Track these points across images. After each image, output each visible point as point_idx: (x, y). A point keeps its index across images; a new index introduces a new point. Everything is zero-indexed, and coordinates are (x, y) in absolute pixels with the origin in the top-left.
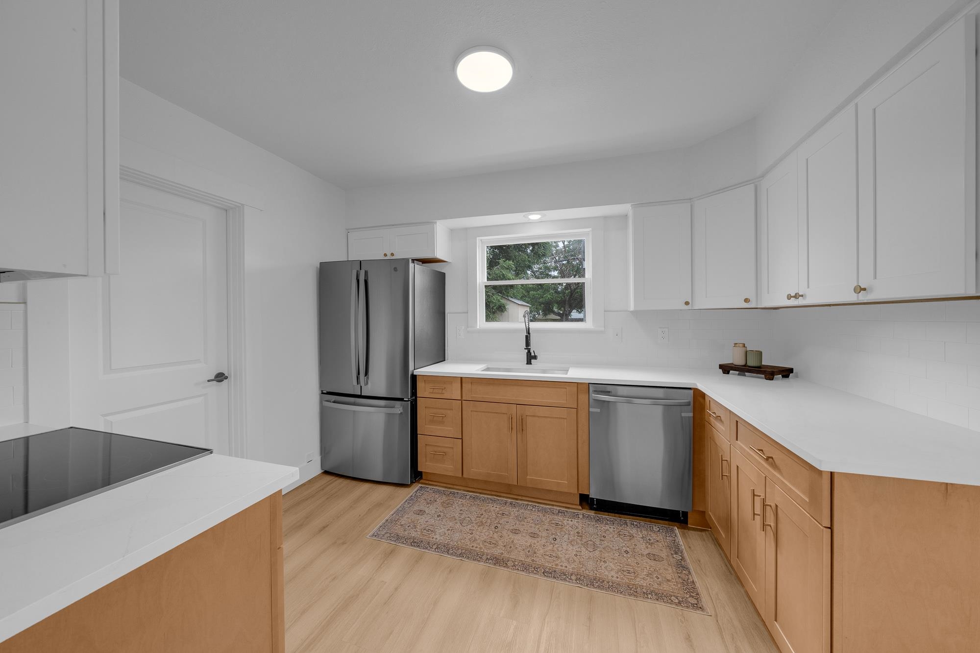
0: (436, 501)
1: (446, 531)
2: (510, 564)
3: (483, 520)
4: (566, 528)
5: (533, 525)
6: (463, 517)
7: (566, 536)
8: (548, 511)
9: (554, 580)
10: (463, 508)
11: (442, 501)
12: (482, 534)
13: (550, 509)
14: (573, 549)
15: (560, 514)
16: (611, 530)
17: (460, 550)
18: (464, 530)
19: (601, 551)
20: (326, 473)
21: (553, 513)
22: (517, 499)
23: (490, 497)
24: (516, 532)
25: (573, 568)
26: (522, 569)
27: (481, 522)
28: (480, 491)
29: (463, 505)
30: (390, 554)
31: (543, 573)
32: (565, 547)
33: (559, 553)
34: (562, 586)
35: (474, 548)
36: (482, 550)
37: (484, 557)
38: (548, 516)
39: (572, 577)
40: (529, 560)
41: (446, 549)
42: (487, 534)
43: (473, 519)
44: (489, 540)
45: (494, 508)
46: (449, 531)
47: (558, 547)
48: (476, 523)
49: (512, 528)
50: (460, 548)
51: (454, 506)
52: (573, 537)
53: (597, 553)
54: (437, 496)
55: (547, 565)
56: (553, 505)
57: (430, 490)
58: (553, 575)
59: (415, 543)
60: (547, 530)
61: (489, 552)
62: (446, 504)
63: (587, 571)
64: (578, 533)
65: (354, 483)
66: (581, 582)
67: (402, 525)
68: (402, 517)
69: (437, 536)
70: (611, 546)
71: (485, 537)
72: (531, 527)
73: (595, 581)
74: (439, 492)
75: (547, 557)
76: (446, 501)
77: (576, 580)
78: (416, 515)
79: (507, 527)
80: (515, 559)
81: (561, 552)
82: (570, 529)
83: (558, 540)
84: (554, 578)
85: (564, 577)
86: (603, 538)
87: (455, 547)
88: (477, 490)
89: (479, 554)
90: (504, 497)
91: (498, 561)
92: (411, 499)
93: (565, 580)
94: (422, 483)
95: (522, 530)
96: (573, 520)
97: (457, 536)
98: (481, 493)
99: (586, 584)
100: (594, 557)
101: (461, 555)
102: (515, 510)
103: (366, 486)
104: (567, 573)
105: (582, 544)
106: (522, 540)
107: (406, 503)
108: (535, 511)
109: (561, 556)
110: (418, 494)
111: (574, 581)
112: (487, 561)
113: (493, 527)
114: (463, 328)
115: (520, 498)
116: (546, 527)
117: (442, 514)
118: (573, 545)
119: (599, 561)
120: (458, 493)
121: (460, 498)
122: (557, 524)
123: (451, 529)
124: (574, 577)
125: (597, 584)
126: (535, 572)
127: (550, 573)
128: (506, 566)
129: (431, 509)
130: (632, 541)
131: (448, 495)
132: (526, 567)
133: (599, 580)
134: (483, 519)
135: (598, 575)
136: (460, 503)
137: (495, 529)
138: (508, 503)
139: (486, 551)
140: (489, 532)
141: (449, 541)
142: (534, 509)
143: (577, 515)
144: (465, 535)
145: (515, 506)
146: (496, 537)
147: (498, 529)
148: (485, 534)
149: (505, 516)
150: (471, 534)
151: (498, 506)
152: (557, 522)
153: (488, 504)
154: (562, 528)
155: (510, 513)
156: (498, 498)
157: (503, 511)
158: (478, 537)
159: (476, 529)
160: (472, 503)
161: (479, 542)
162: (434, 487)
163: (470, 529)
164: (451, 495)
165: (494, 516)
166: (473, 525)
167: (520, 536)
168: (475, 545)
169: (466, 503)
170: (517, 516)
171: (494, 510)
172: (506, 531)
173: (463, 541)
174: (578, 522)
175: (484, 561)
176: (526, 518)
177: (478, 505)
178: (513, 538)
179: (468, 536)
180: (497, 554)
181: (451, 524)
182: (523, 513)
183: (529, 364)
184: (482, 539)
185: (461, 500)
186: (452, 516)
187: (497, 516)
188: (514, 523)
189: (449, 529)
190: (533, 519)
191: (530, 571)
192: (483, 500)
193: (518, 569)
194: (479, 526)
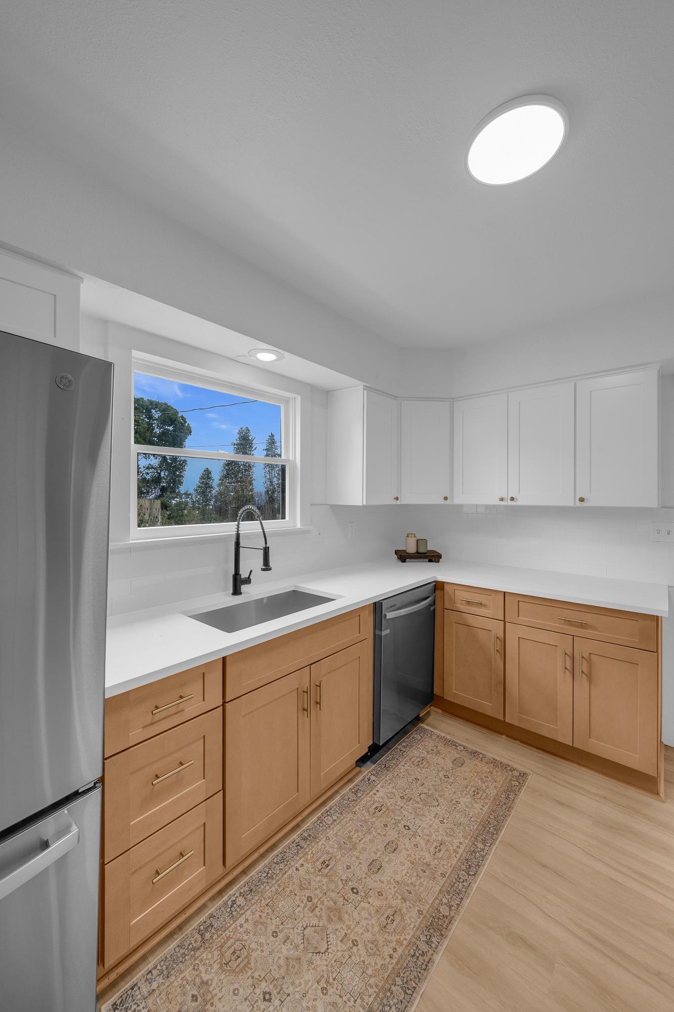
0: (205, 983)
1: (327, 998)
2: (444, 910)
3: (326, 902)
5: (369, 837)
6: (298, 940)
7: (405, 813)
9: (483, 869)
10: (271, 928)
11: (216, 967)
12: (364, 922)
13: (343, 798)
14: (431, 820)
15: (359, 795)
17: (393, 988)
18: (339, 954)
19: (440, 796)
21: (354, 801)
22: (298, 826)
24: (376, 868)
25: (465, 838)
26: (459, 900)
27: (330, 910)
29: (262, 924)
31: (469, 875)
32: (425, 826)
33: (435, 837)
34: (494, 866)
35: (396, 956)
36: (405, 943)
37: (424, 947)
38: (357, 808)
39: (480, 847)
40: (441, 881)
42: (365, 914)
43: (315, 921)
44: (383, 919)
45: (303, 871)
46: (331, 991)
47: (423, 832)
48: (330, 920)
49: (365, 868)
50: (387, 986)
51: (253, 946)
52: (410, 808)
53: (442, 801)
54: (188, 973)
55: (454, 863)
56: (337, 792)
57: (149, 981)
58: (474, 866)
60: (386, 826)
61: (412, 933)
62: (236, 962)
63: (471, 827)
64: (403, 798)
66: (488, 843)
70: (434, 783)
71: (374, 921)
72: (372, 841)
73: (488, 829)
74: (173, 961)
75: (439, 856)
76: (222, 955)
77: (486, 846)
79: (360, 874)
80: (436, 898)
82: (392, 801)
83: (410, 825)
84: (479, 866)
85: (479, 855)
86: (419, 782)
87: (381, 995)
89: (412, 952)
91: (437, 927)
93: (484, 857)
96: (376, 789)
97: (351, 978)
98: (244, 872)
99: (493, 840)
100: (449, 808)
102: (323, 841)
104: (472, 849)
105: (425, 806)
106: (398, 869)
108: (338, 818)
111: (487, 849)
112: (433, 945)
113: (353, 896)
115: (299, 819)
116: (379, 825)
117: (263, 984)
118: (424, 816)
119: (455, 807)
122: (379, 810)
125: (492, 829)
126: (465, 885)
127: (470, 867)
128: (450, 919)
130: (431, 763)
131: (204, 941)
132: (456, 893)
133: (486, 824)
134: (322, 902)
135: (478, 821)
136: (249, 926)
137: (357, 893)
138: (302, 843)
139: (408, 937)
140: (364, 909)
141: (359, 1001)
142: (335, 818)
143: (369, 780)
144: (353, 958)
145: (315, 838)
146: (377, 903)
147: (360, 888)
148: (366, 919)
149: (332, 863)
150: (355, 943)
151: (301, 862)
152: (374, 807)
153: (287, 874)
154: (388, 809)
155: (328, 853)
156: (280, 849)
157: (317, 860)
158: (369, 934)
159: (344, 927)
160: (264, 903)
161: (381, 940)
162: (150, 966)
163: (341, 941)
164: (207, 936)
165: (325, 880)
166: (331, 927)
167: (388, 866)
168: (387, 950)
169: (258, 914)
170: (340, 848)
171: (308, 872)
172: (368, 879)
173: (370, 972)
174: (382, 787)
175: (431, 952)
176: (350, 838)
177: (277, 892)
178: (389, 878)
179: (361, 952)
180: (419, 921)
181: (309, 976)
182: (336, 835)
183: (236, 591)
184: (377, 929)
185: (241, 920)
186: (282, 962)
187: (326, 876)
188: (354, 858)
189: (323, 989)
190: (355, 830)
191: (464, 890)
192: (272, 878)
193: (458, 905)
194: (340, 919)
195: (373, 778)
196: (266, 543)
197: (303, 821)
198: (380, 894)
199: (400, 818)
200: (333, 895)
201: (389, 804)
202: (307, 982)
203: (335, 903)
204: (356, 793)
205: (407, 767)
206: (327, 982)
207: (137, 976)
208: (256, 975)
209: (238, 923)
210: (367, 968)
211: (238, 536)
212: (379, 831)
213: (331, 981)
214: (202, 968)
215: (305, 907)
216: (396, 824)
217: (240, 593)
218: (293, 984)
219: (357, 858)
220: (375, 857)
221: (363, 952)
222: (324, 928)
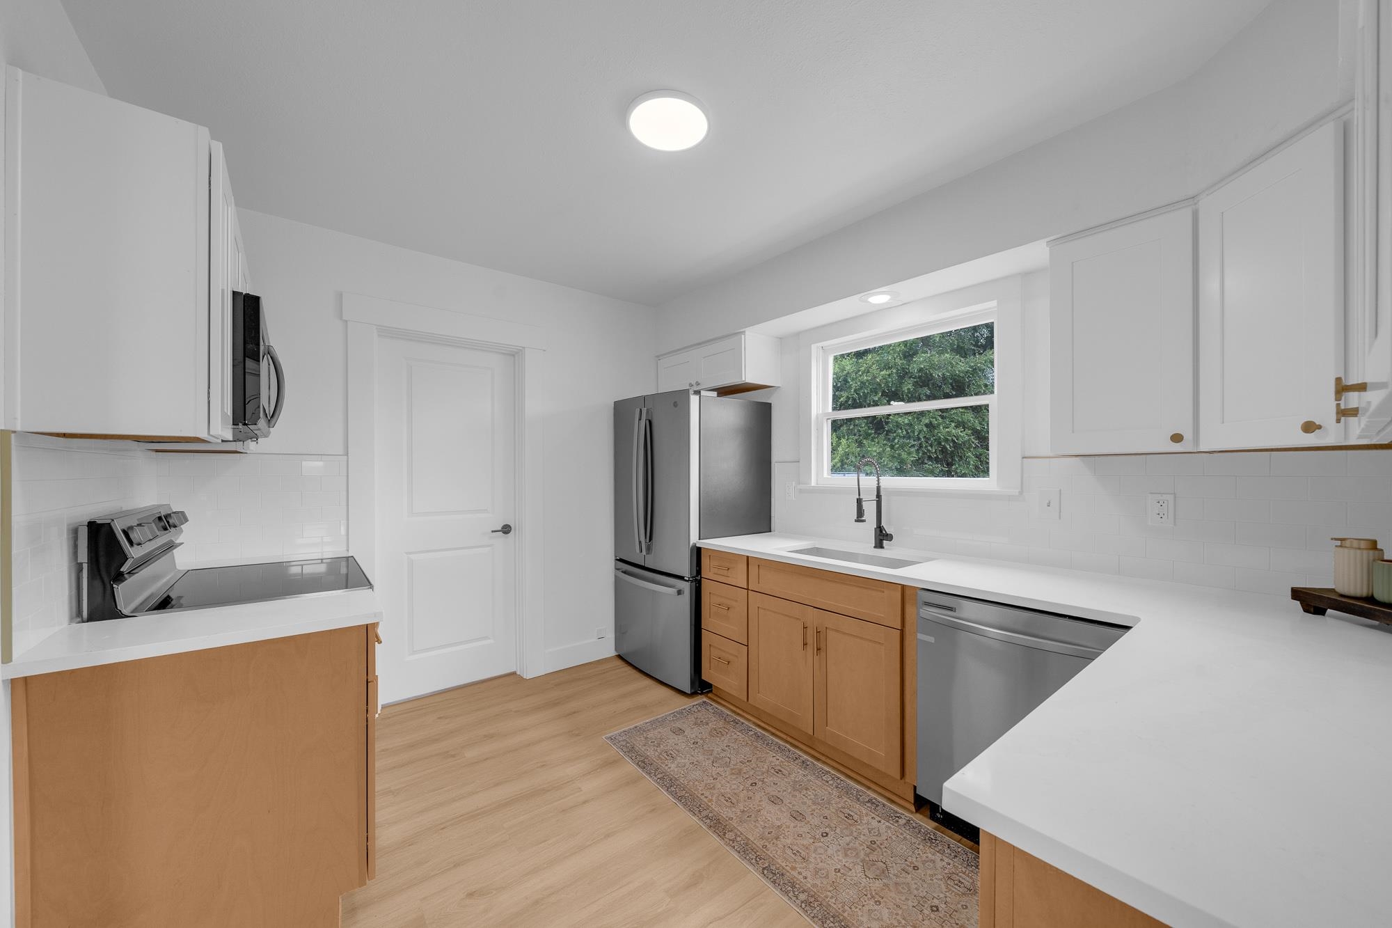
0: (707, 724)
1: (687, 764)
2: (730, 835)
3: (745, 769)
4: (859, 827)
5: (809, 802)
6: (722, 755)
7: (848, 839)
8: (852, 794)
9: (771, 886)
10: (732, 745)
11: (714, 727)
12: (728, 785)
13: (859, 792)
14: (840, 861)
15: (868, 804)
16: (939, 864)
17: (684, 792)
18: (710, 771)
19: (886, 885)
20: (620, 657)
21: (858, 799)
22: (818, 760)
23: (781, 742)
24: (775, 800)
25: (815, 885)
26: (738, 849)
27: (740, 770)
28: (774, 731)
29: (735, 742)
30: (610, 763)
31: (764, 869)
32: (830, 852)
33: (814, 855)
34: (774, 897)
35: (702, 797)
36: (710, 804)
37: (704, 813)
38: (845, 799)
39: (801, 895)
40: (759, 843)
41: (669, 783)
42: (733, 787)
43: (733, 762)
44: (729, 795)
45: (773, 759)
46: (691, 766)
47: (820, 847)
48: (732, 769)
49: (774, 793)
50: (686, 789)
51: (722, 738)
52: (857, 845)
53: (877, 884)
54: (714, 719)
55: (779, 861)
57: (713, 709)
58: (775, 878)
59: (644, 763)
60: (825, 817)
61: (716, 809)
62: (716, 733)
63: (833, 900)
64: (873, 842)
65: (638, 675)
66: (808, 908)
67: (646, 738)
68: (654, 729)
69: (673, 766)
70: (914, 886)
71: (728, 790)
72: (804, 803)
73: (832, 919)
74: (721, 714)
75: (789, 852)
76: (720, 728)
77: (802, 902)
78: (670, 732)
79: (769, 790)
80: (741, 834)
81: (818, 857)
82: (866, 831)
83: (829, 838)
84: (774, 882)
85: (789, 888)
86: (910, 869)
87: (682, 786)
88: (770, 729)
90: (802, 750)
91: (718, 826)
92: (681, 713)
93: (787, 893)
94: (710, 698)
95: (786, 801)
96: (883, 821)
97: (695, 774)
98: (773, 734)
99: (812, 915)
100: (865, 887)
101: (679, 798)
102: (801, 772)
103: (648, 682)
104: (797, 886)
105: (863, 861)
106: (773, 815)
107: (672, 715)
108: (831, 785)
109: (813, 860)
110: (695, 709)
111: (798, 902)
112: (704, 819)
113: (750, 782)
114: (794, 485)
115: (823, 758)
116: (826, 812)
117: (701, 742)
118: (846, 855)
119: (869, 896)
120: (743, 723)
121: (740, 731)
122: (849, 816)
123: (696, 764)
124: (803, 897)
125: (832, 924)
126: (754, 861)
127: (773, 874)
128: (722, 836)
129: (692, 733)
130: (965, 898)
131: (729, 722)
132: (746, 850)
133: (840, 922)
134: (746, 767)
135: (846, 914)
136: (735, 736)
137: (751, 785)
139: (713, 807)
140: (738, 787)
143: (899, 818)
144: (706, 777)
145: (805, 768)
146: (742, 795)
147: (756, 788)
148: (731, 787)
149: (780, 776)
152: (851, 813)
154: (851, 825)
156: (791, 748)
158: (720, 786)
159: (727, 776)
160: (749, 742)
161: (715, 792)
162: (719, 708)
163: (718, 773)
164: (732, 723)
166: (728, 769)
167: (776, 808)
168: (707, 793)
169: (742, 740)
171: (771, 762)
172: (763, 793)
173: (696, 783)
174: (888, 827)
175: (700, 817)
176: (807, 789)
177: (756, 747)
178: (764, 806)
180: (724, 816)
181: (701, 758)
182: (809, 781)
183: (879, 545)
184: (722, 791)
185: (738, 733)
186: (711, 748)
187: (768, 771)
189: (693, 763)
190: (816, 794)
191: (748, 857)
192: (767, 745)
193: (734, 847)
194: (734, 775)
195: (905, 823)
196: (859, 495)
197: (824, 763)
198: (749, 798)
199: (837, 831)
200: (751, 773)
202: (698, 757)
203: (745, 773)
204: (871, 803)
211: (878, 489)
213: (697, 766)
216: (828, 826)
218: (700, 751)
221: (709, 782)
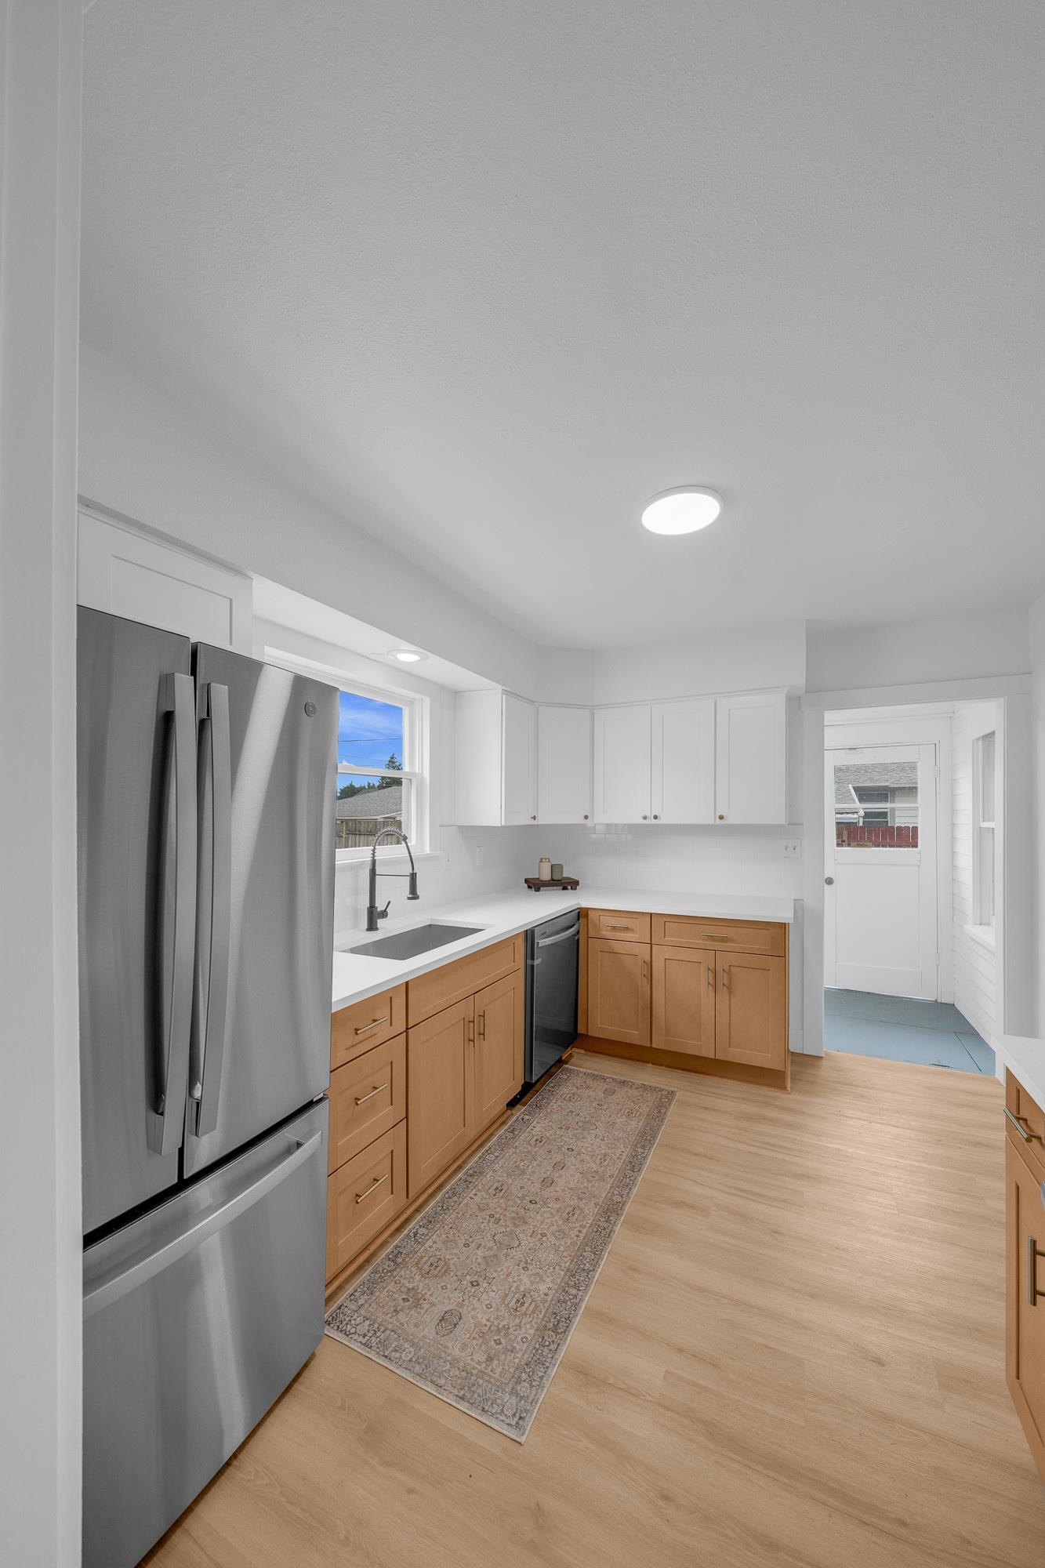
0: (411, 1289)
1: (529, 1272)
2: (617, 1199)
3: (508, 1215)
5: (535, 1163)
6: (490, 1244)
8: (506, 1143)
10: (461, 1242)
11: (417, 1277)
12: (548, 1220)
13: (500, 1137)
15: (516, 1133)
17: (584, 1253)
18: (531, 1244)
19: (597, 1120)
21: (512, 1138)
22: (460, 1168)
25: (625, 1148)
27: (514, 1218)
29: (451, 1241)
30: (585, 1374)
33: (597, 1152)
35: (581, 1234)
36: (588, 1225)
37: (604, 1224)
38: (516, 1143)
42: (547, 1215)
43: (502, 1229)
44: (564, 1215)
45: (477, 1198)
46: (531, 1267)
47: (585, 1150)
48: (516, 1226)
49: (538, 1185)
50: (578, 1253)
51: (448, 1257)
52: (569, 1135)
53: (599, 1124)
54: (392, 1287)
55: (619, 1166)
56: (492, 1134)
57: (354, 1301)
60: (549, 1152)
61: (592, 1218)
63: (629, 1139)
68: (453, 1361)
69: (543, 1288)
70: (589, 1112)
71: (556, 1218)
72: (539, 1165)
73: (644, 1138)
74: (372, 1283)
76: (420, 1269)
78: (458, 1329)
79: (534, 1189)
80: (608, 1192)
83: (572, 1147)
84: (641, 1164)
86: (574, 1113)
87: (575, 1260)
89: (595, 1230)
97: (547, 1256)
98: (419, 1209)
99: (649, 1144)
100: (607, 1128)
101: (600, 1251)
102: (490, 1174)
104: (633, 1154)
105: (582, 1131)
106: (570, 1178)
108: (500, 1154)
109: (603, 1151)
112: (612, 1221)
113: (532, 1206)
116: (542, 1152)
117: (468, 1277)
118: (584, 1138)
119: (613, 1126)
120: (397, 1248)
121: (421, 1244)
122: (539, 1141)
125: (649, 1137)
126: (632, 1178)
127: (634, 1166)
128: (623, 1202)
129: (445, 1301)
131: (397, 1264)
134: (504, 1216)
137: (536, 1203)
138: (469, 1179)
139: (590, 1222)
140: (545, 1212)
141: (557, 1267)
142: (496, 1154)
143: (523, 1119)
144: (545, 1244)
145: (481, 1173)
146: (557, 1206)
147: (538, 1199)
148: (549, 1218)
149: (505, 1188)
150: (543, 1235)
151: (473, 1192)
152: (534, 1139)
153: (463, 1204)
154: (548, 1139)
155: (499, 1181)
156: (447, 1187)
157: (490, 1188)
158: (555, 1227)
159: (531, 1227)
160: (447, 1227)
161: (566, 1228)
162: (351, 1291)
163: (531, 1236)
165: (502, 1201)
166: (518, 1231)
167: (559, 1180)
168: (573, 1234)
169: (444, 1236)
170: (509, 1175)
171: (483, 1198)
172: (543, 1192)
173: (561, 1249)
174: (538, 1123)
175: (611, 1226)
176: (517, 1166)
177: (457, 1218)
178: (562, 1188)
179: (550, 1239)
180: (597, 1210)
181: (508, 1263)
182: (502, 1167)
183: (372, 927)
184: (560, 1222)
185: (429, 1243)
186: (480, 1261)
187: (502, 1197)
188: (526, 1180)
189: (523, 1268)
190: (520, 1160)
191: (631, 1182)
192: (448, 1209)
193: (628, 1193)
194: (525, 1223)
195: (527, 1117)
196: (413, 869)
197: (464, 1162)
198: (557, 1199)
199: (562, 1144)
200: (514, 1209)
201: (548, 1135)
202: (508, 1268)
203: (517, 1214)
204: (512, 1132)
205: (559, 1103)
206: (526, 1263)
207: (341, 1300)
208: (459, 1273)
209: (427, 1245)
210: (559, 1247)
211: (374, 862)
212: (544, 1157)
213: (529, 1261)
214: (406, 1282)
215: (489, 1221)
216: (559, 1149)
217: (377, 929)
218: (495, 1271)
219: (528, 1179)
220: (545, 1176)
221: (552, 1239)
222: (512, 1232)
